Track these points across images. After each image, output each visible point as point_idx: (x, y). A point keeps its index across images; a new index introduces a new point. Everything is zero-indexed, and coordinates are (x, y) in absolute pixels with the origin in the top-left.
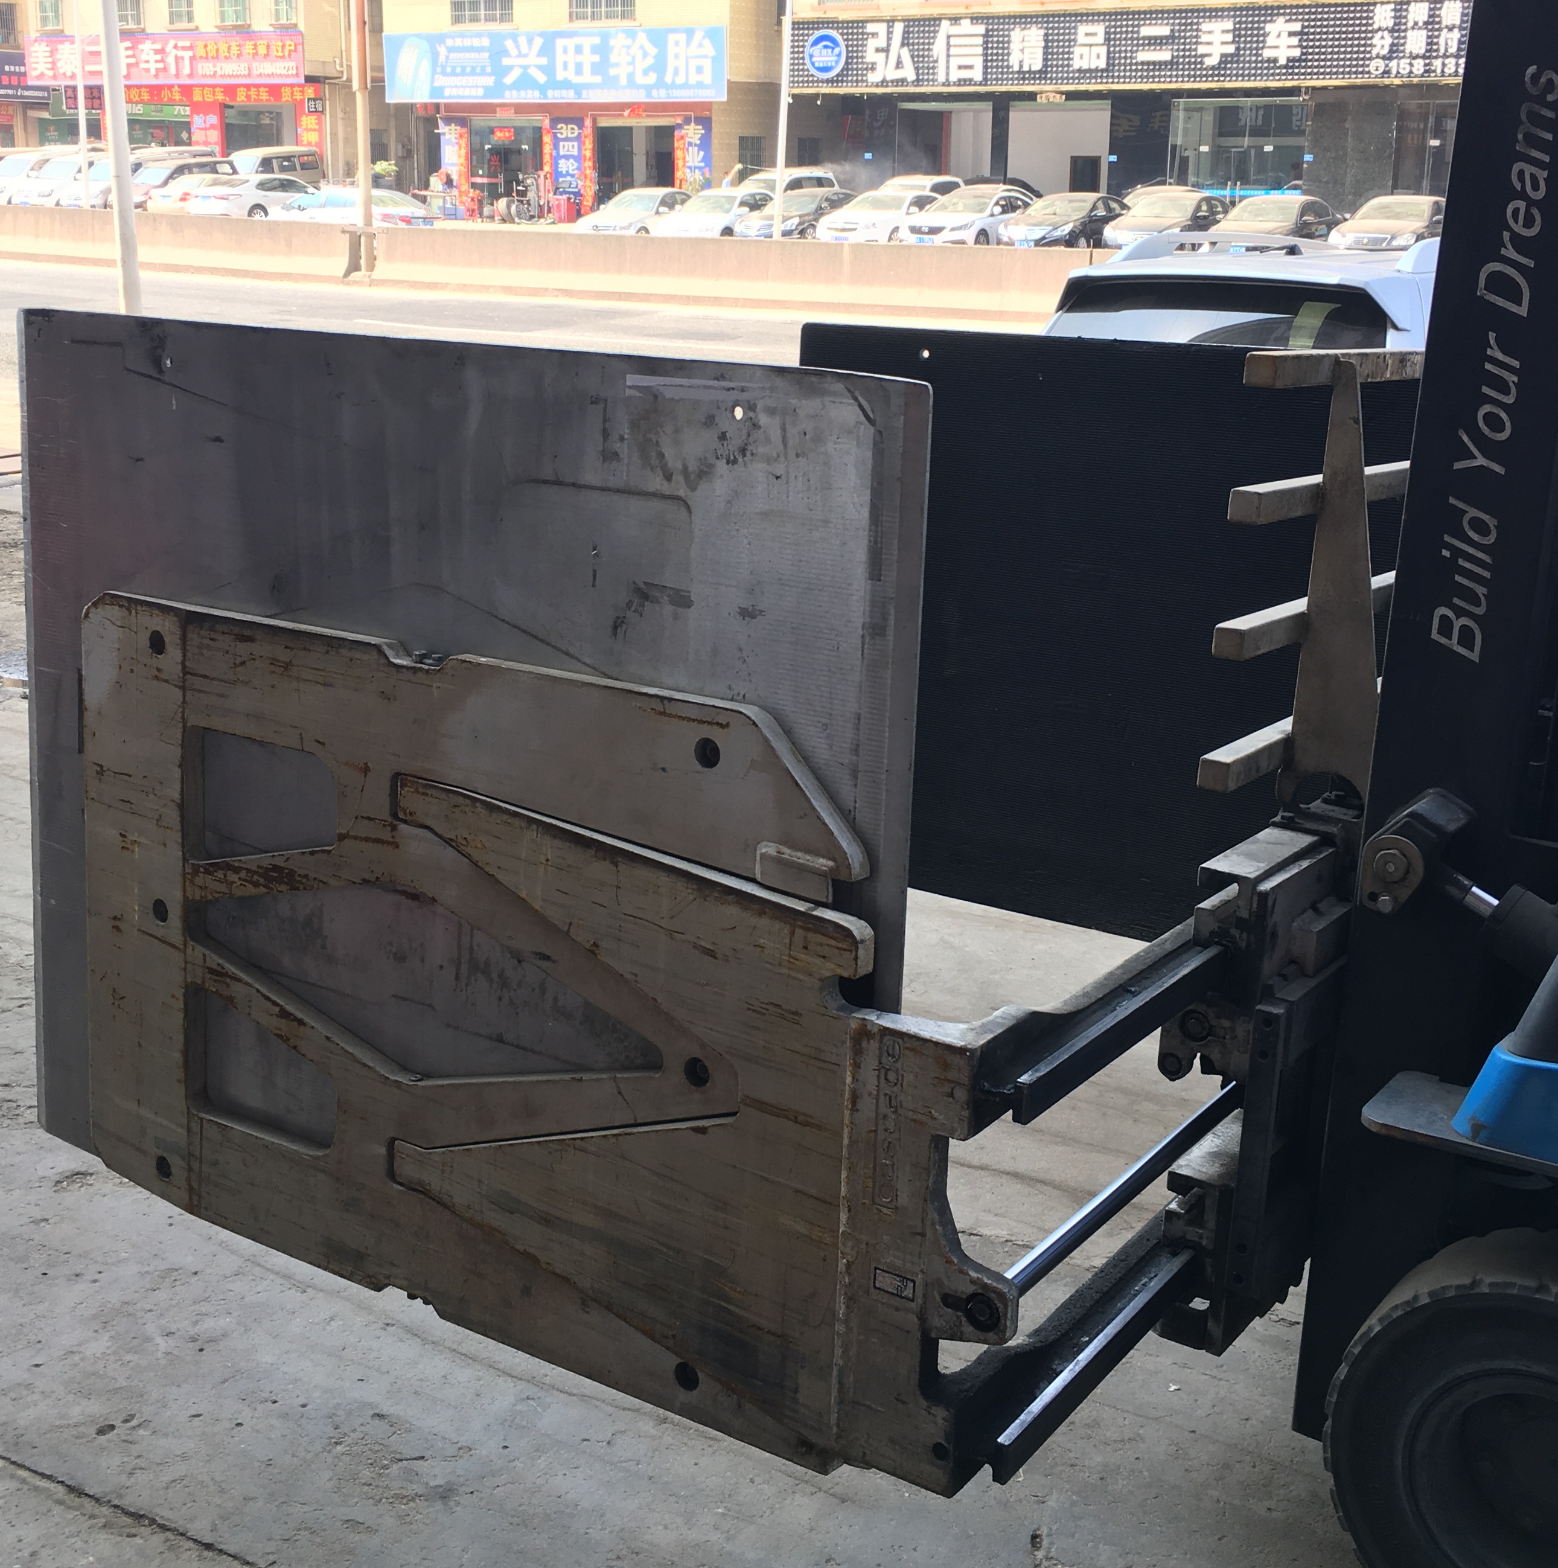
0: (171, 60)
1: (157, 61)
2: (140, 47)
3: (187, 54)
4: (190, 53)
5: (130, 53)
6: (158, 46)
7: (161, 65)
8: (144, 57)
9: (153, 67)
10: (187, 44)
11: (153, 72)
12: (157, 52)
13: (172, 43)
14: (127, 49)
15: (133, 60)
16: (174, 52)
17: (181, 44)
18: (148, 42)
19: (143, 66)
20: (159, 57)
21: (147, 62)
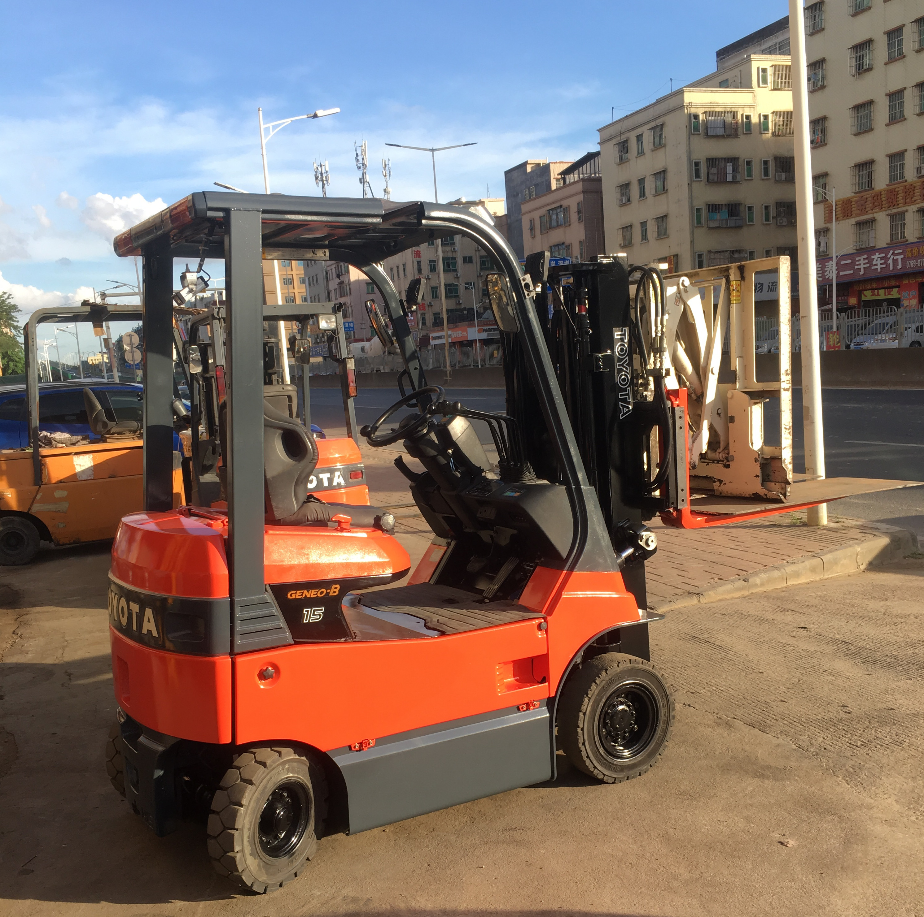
0: (890, 262)
1: (881, 264)
2: (873, 257)
3: (900, 257)
4: (902, 256)
5: (866, 261)
6: (883, 255)
7: (884, 266)
8: (874, 263)
9: (879, 267)
10: (901, 251)
11: (879, 270)
12: (881, 258)
13: (891, 252)
14: (864, 259)
15: (868, 265)
16: (892, 257)
17: (896, 252)
18: (877, 254)
19: (873, 268)
20: (883, 261)
21: (876, 265)
